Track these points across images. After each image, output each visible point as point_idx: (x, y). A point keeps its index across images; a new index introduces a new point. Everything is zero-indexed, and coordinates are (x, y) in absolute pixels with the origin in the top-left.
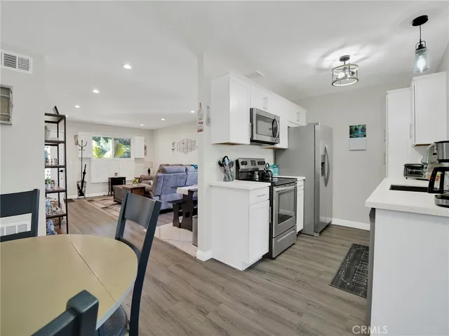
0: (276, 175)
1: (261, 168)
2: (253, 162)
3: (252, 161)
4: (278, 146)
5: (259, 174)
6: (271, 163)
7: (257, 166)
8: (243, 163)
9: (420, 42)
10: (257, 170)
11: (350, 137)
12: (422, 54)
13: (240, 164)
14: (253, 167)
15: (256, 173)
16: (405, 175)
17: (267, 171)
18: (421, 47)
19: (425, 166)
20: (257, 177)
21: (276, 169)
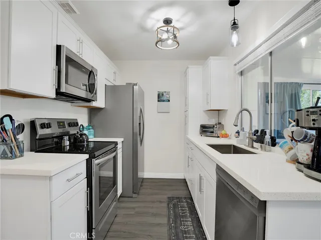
0: (92, 139)
1: (73, 131)
2: (61, 123)
3: (58, 122)
4: (94, 104)
5: (69, 140)
6: (86, 124)
7: (67, 128)
8: (43, 126)
9: (234, 20)
10: (67, 134)
11: (158, 101)
12: (235, 30)
13: (38, 127)
14: (61, 130)
15: (66, 138)
16: (200, 133)
17: (81, 135)
18: (235, 23)
19: (216, 126)
20: (67, 143)
21: (92, 130)
